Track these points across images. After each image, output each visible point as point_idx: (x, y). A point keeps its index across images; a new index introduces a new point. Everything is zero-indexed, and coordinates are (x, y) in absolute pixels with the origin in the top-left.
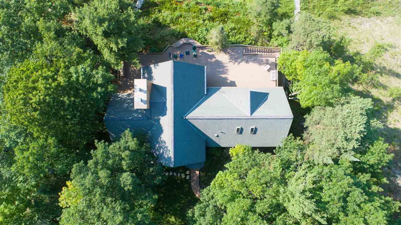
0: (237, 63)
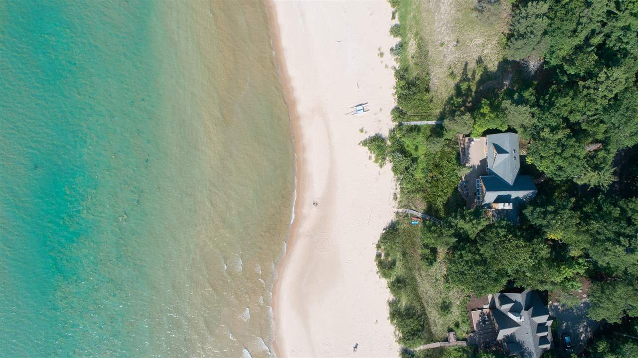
0: (470, 159)
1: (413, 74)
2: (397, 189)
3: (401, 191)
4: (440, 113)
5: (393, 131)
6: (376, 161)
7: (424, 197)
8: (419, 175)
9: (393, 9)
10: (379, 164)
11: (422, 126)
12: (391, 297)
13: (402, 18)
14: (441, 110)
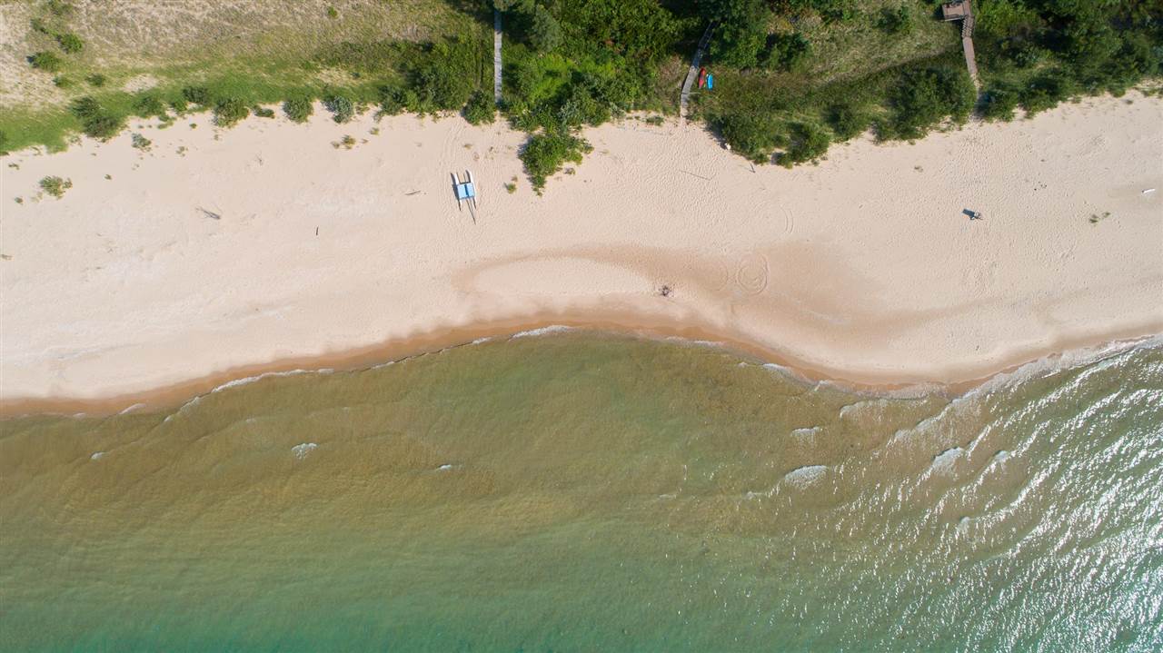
1: (393, 76)
2: (637, 118)
3: (643, 108)
4: (479, 21)
5: (514, 123)
6: (578, 159)
7: (657, 60)
8: (609, 71)
9: (252, 115)
10: (583, 154)
11: (504, 61)
12: (867, 135)
13: (270, 98)
14: (473, 19)
